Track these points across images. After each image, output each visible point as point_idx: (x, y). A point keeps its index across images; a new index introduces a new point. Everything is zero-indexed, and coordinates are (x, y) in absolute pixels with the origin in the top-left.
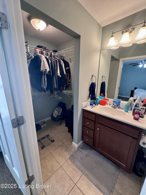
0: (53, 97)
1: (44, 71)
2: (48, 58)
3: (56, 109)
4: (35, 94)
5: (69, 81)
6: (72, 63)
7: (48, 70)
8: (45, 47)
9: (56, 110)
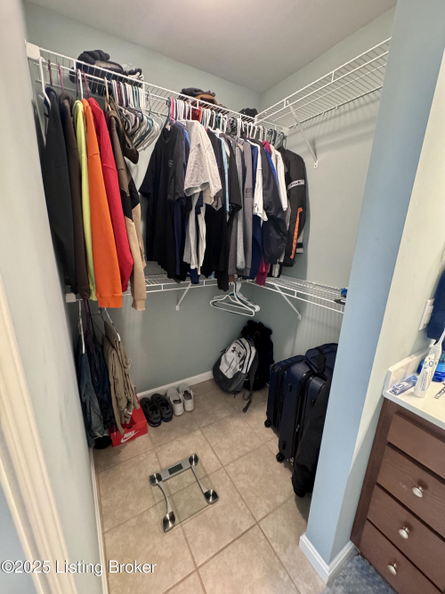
0: (227, 300)
1: (199, 190)
2: (221, 135)
3: (234, 345)
4: (159, 287)
5: (300, 240)
6: (321, 157)
7: (216, 186)
8: (209, 93)
9: (231, 348)
